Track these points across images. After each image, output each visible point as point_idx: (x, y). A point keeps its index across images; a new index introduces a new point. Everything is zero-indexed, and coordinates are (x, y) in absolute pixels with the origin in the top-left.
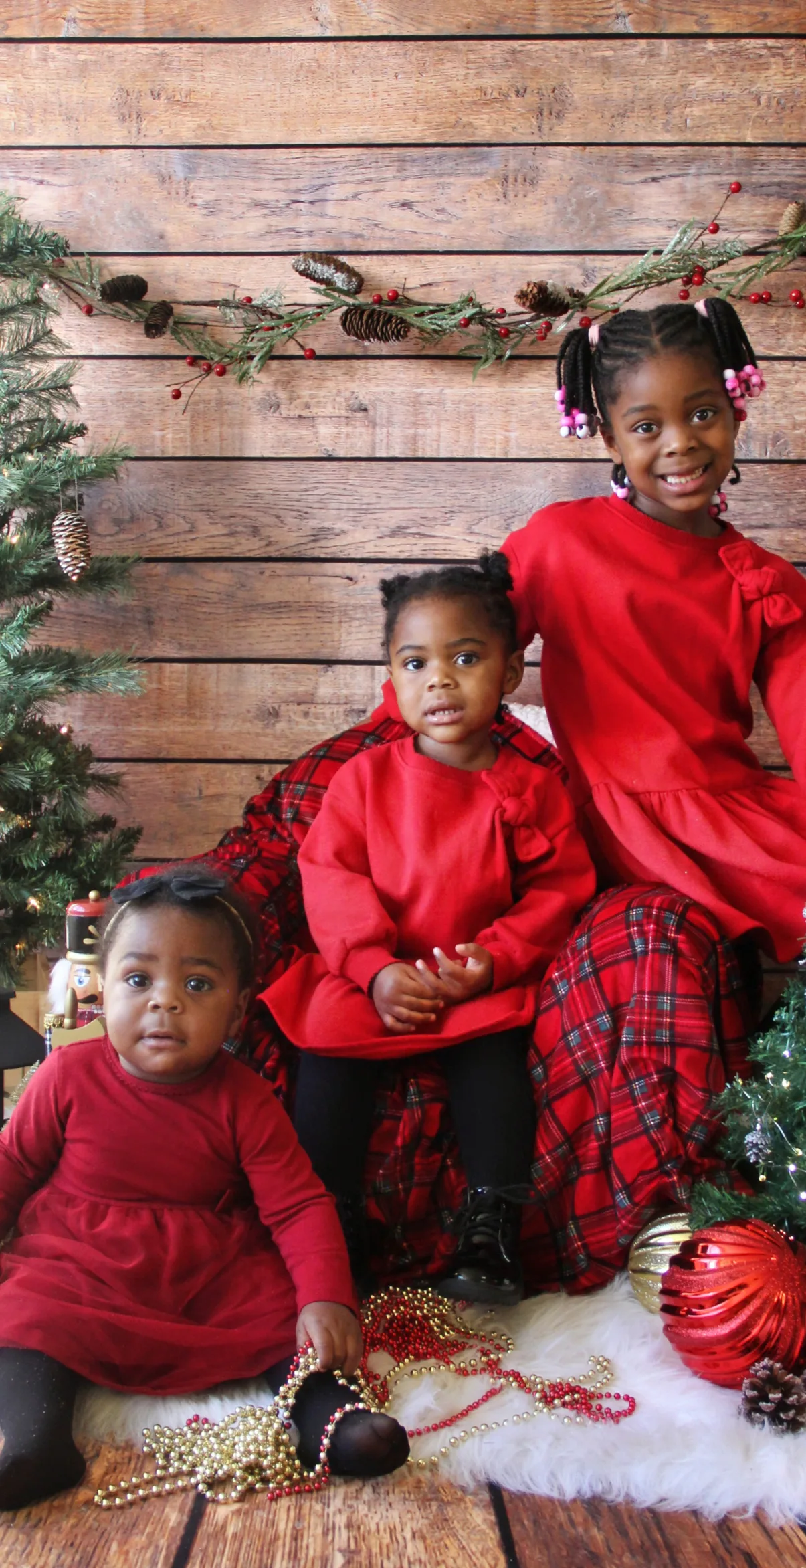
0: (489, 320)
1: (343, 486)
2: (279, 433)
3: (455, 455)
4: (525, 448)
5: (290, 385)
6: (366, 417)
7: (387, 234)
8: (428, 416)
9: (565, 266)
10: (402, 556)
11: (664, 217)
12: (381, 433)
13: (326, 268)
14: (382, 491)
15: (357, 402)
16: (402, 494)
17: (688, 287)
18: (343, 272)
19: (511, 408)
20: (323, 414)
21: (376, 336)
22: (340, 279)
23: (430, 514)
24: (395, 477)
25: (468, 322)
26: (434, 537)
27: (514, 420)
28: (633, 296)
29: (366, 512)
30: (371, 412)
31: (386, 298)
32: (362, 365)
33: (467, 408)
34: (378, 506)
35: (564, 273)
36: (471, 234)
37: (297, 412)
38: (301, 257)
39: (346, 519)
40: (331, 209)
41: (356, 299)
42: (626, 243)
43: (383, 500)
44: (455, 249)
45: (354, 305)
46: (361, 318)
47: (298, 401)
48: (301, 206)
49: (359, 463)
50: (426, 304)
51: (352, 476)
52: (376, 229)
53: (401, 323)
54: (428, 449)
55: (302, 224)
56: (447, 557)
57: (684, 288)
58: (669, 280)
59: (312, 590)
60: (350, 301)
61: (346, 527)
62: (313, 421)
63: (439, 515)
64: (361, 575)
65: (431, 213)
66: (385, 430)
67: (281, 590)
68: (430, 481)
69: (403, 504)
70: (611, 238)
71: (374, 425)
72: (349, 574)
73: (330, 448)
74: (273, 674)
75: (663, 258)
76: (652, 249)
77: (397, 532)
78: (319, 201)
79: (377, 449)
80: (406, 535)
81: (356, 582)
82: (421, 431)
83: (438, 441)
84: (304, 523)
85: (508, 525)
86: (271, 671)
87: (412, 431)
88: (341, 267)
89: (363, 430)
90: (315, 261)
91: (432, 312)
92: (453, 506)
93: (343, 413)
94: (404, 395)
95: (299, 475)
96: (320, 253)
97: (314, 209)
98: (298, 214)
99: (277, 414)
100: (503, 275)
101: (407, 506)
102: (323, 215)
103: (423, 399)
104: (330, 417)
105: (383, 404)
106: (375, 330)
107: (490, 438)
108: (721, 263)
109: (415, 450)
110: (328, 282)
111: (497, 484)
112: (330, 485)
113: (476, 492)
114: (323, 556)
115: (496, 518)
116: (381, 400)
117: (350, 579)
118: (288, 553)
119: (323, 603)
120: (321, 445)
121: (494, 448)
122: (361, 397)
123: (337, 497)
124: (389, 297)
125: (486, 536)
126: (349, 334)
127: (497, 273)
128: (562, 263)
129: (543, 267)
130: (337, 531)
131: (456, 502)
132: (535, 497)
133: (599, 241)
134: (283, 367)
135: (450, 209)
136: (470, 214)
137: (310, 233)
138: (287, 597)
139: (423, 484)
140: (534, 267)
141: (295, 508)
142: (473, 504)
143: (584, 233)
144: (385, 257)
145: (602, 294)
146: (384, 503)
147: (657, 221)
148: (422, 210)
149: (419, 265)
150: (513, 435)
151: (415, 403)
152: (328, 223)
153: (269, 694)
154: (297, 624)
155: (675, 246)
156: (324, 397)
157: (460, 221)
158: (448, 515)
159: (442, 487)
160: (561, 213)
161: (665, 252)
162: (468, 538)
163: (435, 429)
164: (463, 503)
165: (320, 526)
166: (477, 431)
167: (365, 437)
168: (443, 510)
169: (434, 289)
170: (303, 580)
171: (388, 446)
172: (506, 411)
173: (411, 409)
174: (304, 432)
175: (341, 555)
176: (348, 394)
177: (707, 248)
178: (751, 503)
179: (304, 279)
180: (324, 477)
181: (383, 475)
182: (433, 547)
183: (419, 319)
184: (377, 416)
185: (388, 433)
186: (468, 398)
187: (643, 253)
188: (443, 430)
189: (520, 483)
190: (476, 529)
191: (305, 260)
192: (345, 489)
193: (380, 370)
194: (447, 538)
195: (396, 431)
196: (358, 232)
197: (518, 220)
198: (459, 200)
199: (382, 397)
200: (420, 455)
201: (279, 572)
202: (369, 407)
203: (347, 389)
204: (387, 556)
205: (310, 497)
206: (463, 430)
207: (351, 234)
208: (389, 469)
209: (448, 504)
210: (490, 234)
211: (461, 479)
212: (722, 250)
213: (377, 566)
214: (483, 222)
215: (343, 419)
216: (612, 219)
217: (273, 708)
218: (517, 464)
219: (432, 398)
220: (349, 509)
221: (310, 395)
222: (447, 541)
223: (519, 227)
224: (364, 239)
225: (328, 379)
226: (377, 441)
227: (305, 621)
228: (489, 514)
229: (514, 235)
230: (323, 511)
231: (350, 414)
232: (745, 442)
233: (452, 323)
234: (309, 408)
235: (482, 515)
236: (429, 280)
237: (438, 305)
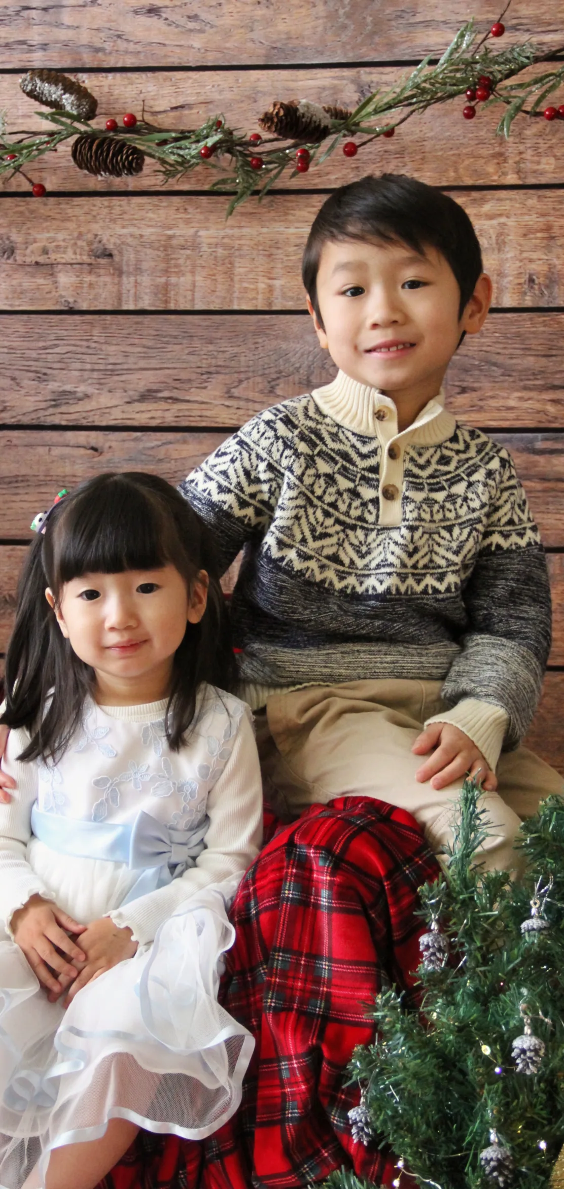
0: (238, 148)
1: (84, 343)
2: (14, 282)
3: (212, 308)
4: (292, 298)
5: (25, 227)
6: (111, 264)
7: (132, 47)
8: (181, 261)
9: (336, 82)
10: (154, 423)
11: (454, 18)
12: (128, 282)
13: (53, 88)
14: (129, 349)
15: (100, 246)
16: (152, 353)
17: (473, 103)
18: (71, 94)
19: (274, 251)
20: (63, 261)
21: (106, 169)
22: (68, 101)
23: (184, 376)
24: (145, 333)
25: (211, 151)
26: (188, 401)
27: (280, 266)
28: (408, 116)
29: (113, 373)
30: (117, 258)
31: (121, 124)
32: (106, 203)
33: (226, 252)
34: (125, 367)
35: (336, 90)
36: (228, 45)
37: (34, 259)
38: (27, 76)
39: (90, 381)
40: (67, 17)
41: (88, 125)
42: (407, 51)
43: (131, 360)
44: (210, 64)
45: (86, 132)
46: (90, 148)
47: (35, 245)
48: (33, 13)
49: (103, 317)
50: (168, 131)
51: (96, 332)
52: (119, 41)
53: (132, 154)
54: (181, 300)
55: (35, 36)
56: (203, 424)
57: (468, 104)
58: (452, 96)
59: (53, 462)
60: (83, 128)
61: (90, 390)
62: (52, 268)
63: (194, 376)
64: (107, 445)
65: (183, 21)
66: (132, 279)
67: (18, 462)
68: (184, 337)
69: (154, 363)
70: (391, 45)
71: (120, 272)
72: (93, 443)
73: (71, 300)
74: (9, 557)
75: (438, 68)
76: (426, 59)
77: (147, 396)
78: (53, 7)
79: (123, 303)
80: (157, 400)
81: (101, 453)
82: (173, 280)
83: (193, 291)
84: (42, 386)
85: (272, 387)
86: (8, 553)
87: (163, 280)
88: (70, 87)
89: (108, 279)
90: (42, 80)
91: (176, 140)
92: (210, 366)
93: (85, 259)
94: (153, 238)
95: (37, 331)
96: (50, 70)
97: (48, 17)
98: (29, 23)
99: (11, 261)
100: (264, 94)
101: (158, 366)
102: (59, 25)
103: (174, 242)
104: (71, 264)
105: (130, 249)
106: (105, 161)
107: (252, 286)
108: (511, 73)
109: (166, 302)
110: (56, 105)
111: (260, 340)
112: (73, 342)
113: (236, 350)
114: (64, 423)
115: (259, 379)
116: (128, 245)
117: (94, 449)
118: (26, 420)
119: (65, 477)
120: (61, 296)
121: (256, 299)
122: (105, 241)
123: (79, 356)
124: (125, 122)
125: (247, 400)
126: (80, 167)
127: (258, 92)
128: (334, 78)
129: (311, 83)
130: (80, 395)
131: (214, 362)
132: (302, 355)
133: (376, 50)
134: (17, 206)
135: (203, 16)
136: (227, 21)
137: (44, 47)
138: (24, 471)
139: (175, 341)
140: (301, 83)
141: (33, 369)
142: (233, 364)
143: (359, 40)
144: (129, 75)
145: (369, 114)
146: (131, 362)
147: (445, 22)
148: (173, 17)
149: (168, 83)
150: (277, 283)
151: (166, 248)
152: (63, 35)
153: (6, 579)
154: (36, 501)
155: (451, 54)
156: (64, 240)
157: (214, 29)
158: (205, 377)
159: (197, 343)
160: (332, 16)
161: (441, 61)
162: (227, 403)
163: (189, 277)
164: (219, 363)
165: (61, 389)
166: (236, 278)
167: (110, 287)
168: (199, 370)
169: (186, 112)
170: (41, 450)
171: (137, 298)
172: (270, 255)
173: (162, 255)
174: (41, 281)
175: (84, 423)
176: (90, 236)
177: (491, 55)
178: (554, 358)
179: (32, 101)
180: (65, 333)
181: (131, 330)
182: (187, 413)
183: (160, 149)
184: (124, 263)
185: (136, 282)
186: (226, 241)
187: (416, 63)
188: (198, 278)
189: (285, 339)
190: (235, 392)
191: (32, 79)
192: (88, 347)
193: (126, 208)
194: (203, 403)
195: (145, 280)
196: (98, 44)
197: (281, 27)
198: (214, 3)
199: (130, 240)
200: (172, 307)
201: (15, 442)
202: (115, 252)
203: (89, 231)
204: (135, 423)
205: (49, 356)
206: (220, 278)
207: (90, 47)
208: (137, 323)
209: (204, 364)
210: (250, 45)
211: (219, 335)
212: (510, 57)
213: (124, 435)
214: (242, 30)
215: (85, 266)
216: (393, 23)
217: (10, 596)
218: (282, 317)
219: (186, 241)
220: (93, 370)
221: (48, 239)
222: (203, 406)
223: (283, 36)
224: (105, 54)
225: (68, 219)
226: (124, 291)
227: (44, 497)
228: (250, 374)
229: (278, 45)
230: (65, 372)
231: (92, 260)
232: (547, 287)
233: (194, 152)
234: (47, 253)
235: (243, 376)
236: (181, 101)
237: (182, 132)
